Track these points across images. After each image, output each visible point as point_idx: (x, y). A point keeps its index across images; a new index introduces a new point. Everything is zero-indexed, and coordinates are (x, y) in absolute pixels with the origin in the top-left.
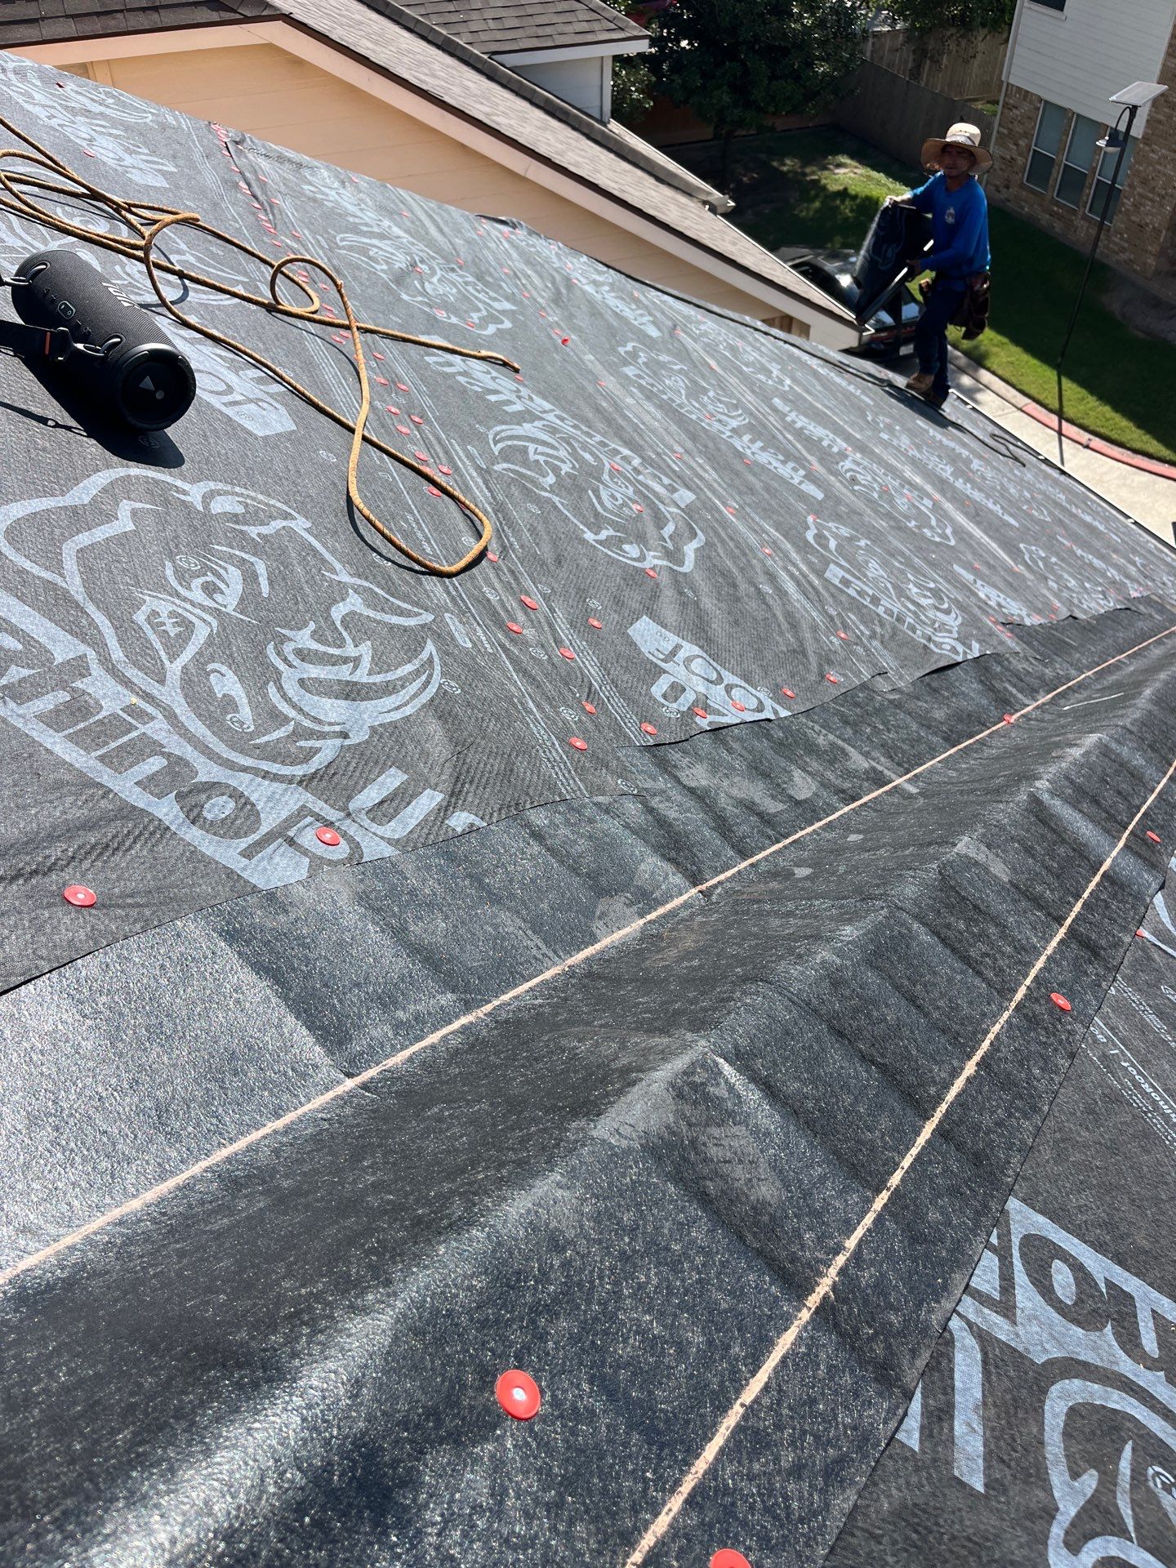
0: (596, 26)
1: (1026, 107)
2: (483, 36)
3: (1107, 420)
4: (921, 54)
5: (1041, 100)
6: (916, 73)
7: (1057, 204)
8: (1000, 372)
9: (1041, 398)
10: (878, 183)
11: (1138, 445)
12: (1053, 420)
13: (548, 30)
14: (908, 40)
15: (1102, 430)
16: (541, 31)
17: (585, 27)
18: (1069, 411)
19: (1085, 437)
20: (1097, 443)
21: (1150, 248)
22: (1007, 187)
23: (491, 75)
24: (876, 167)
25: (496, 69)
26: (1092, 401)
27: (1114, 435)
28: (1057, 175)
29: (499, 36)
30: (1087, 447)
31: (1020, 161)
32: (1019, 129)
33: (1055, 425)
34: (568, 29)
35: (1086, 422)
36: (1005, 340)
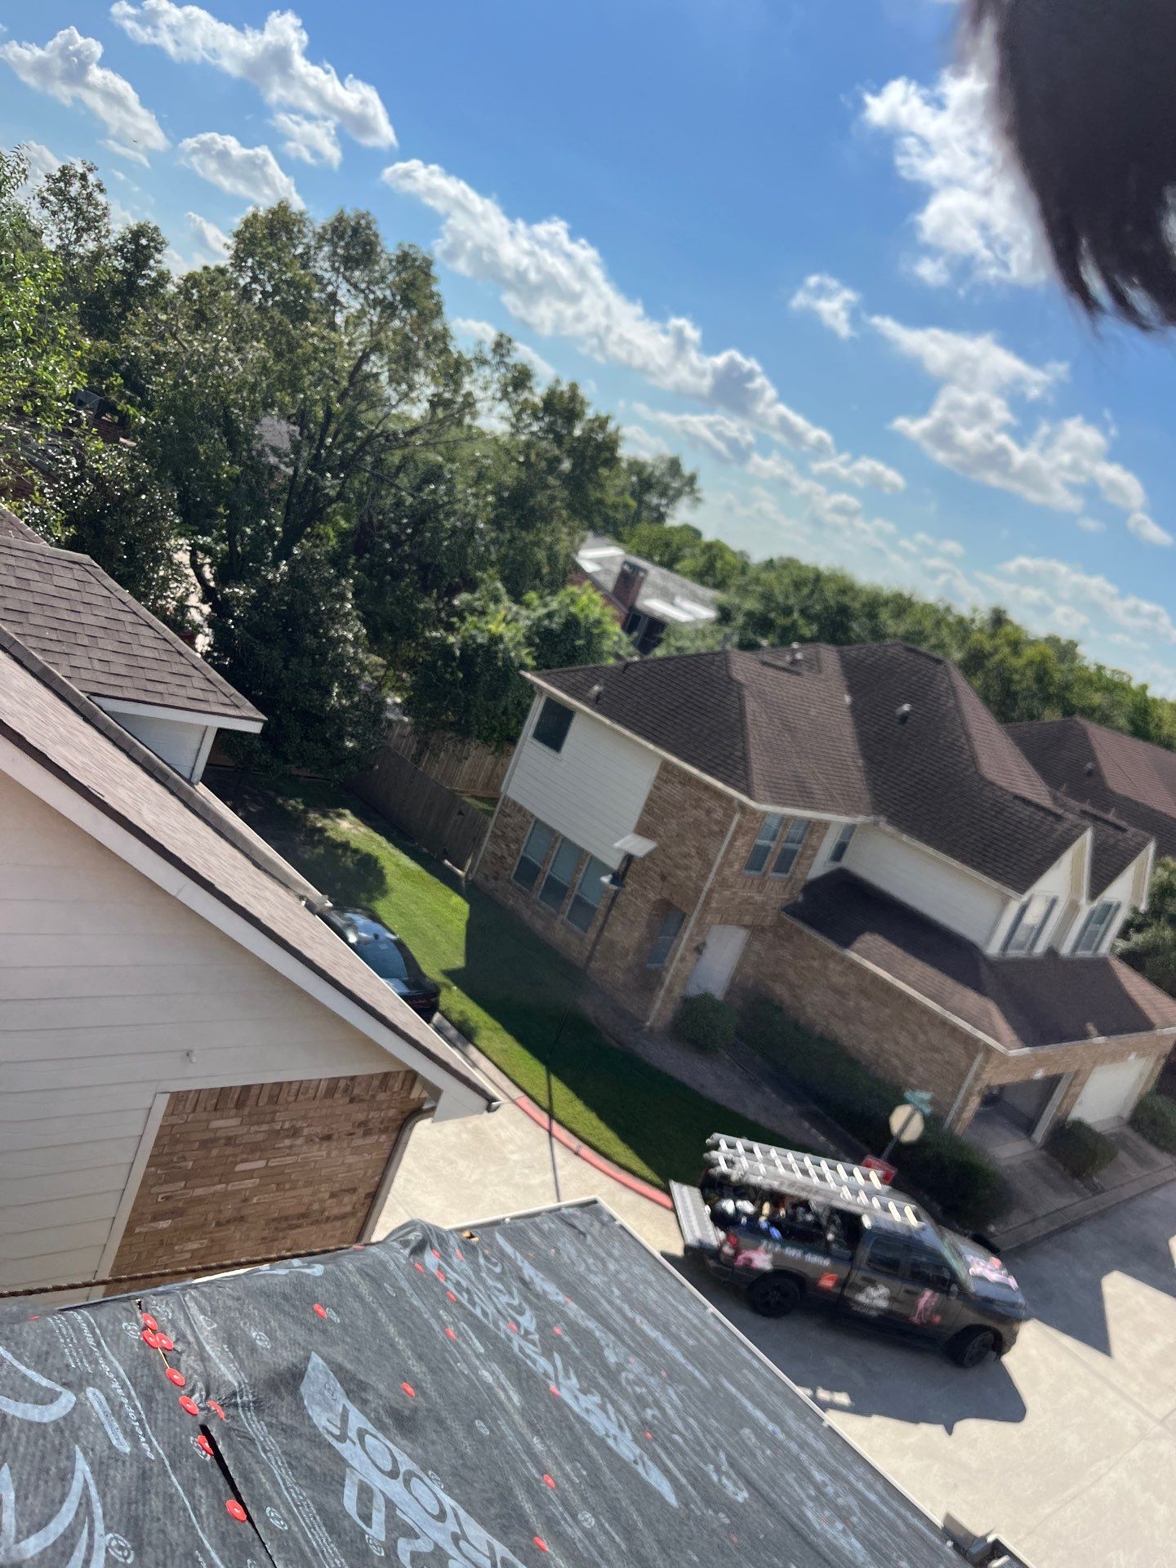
0: (211, 697)
1: (518, 819)
2: (84, 674)
3: (595, 1128)
4: (424, 744)
5: (532, 816)
6: (417, 758)
7: (539, 904)
8: (495, 1059)
9: (533, 1092)
10: (380, 845)
11: (623, 1160)
12: (544, 1118)
13: (160, 688)
14: (415, 732)
15: (592, 1140)
16: (150, 686)
17: (200, 695)
18: (559, 1112)
19: (575, 1143)
20: (586, 1151)
21: (618, 963)
22: (496, 879)
23: (89, 718)
24: (376, 829)
25: (96, 714)
26: (579, 1106)
27: (603, 1148)
28: (541, 882)
29: (103, 678)
30: (577, 1154)
31: (509, 860)
32: (511, 834)
33: (546, 1125)
34: (182, 692)
35: (574, 1126)
36: (498, 1026)
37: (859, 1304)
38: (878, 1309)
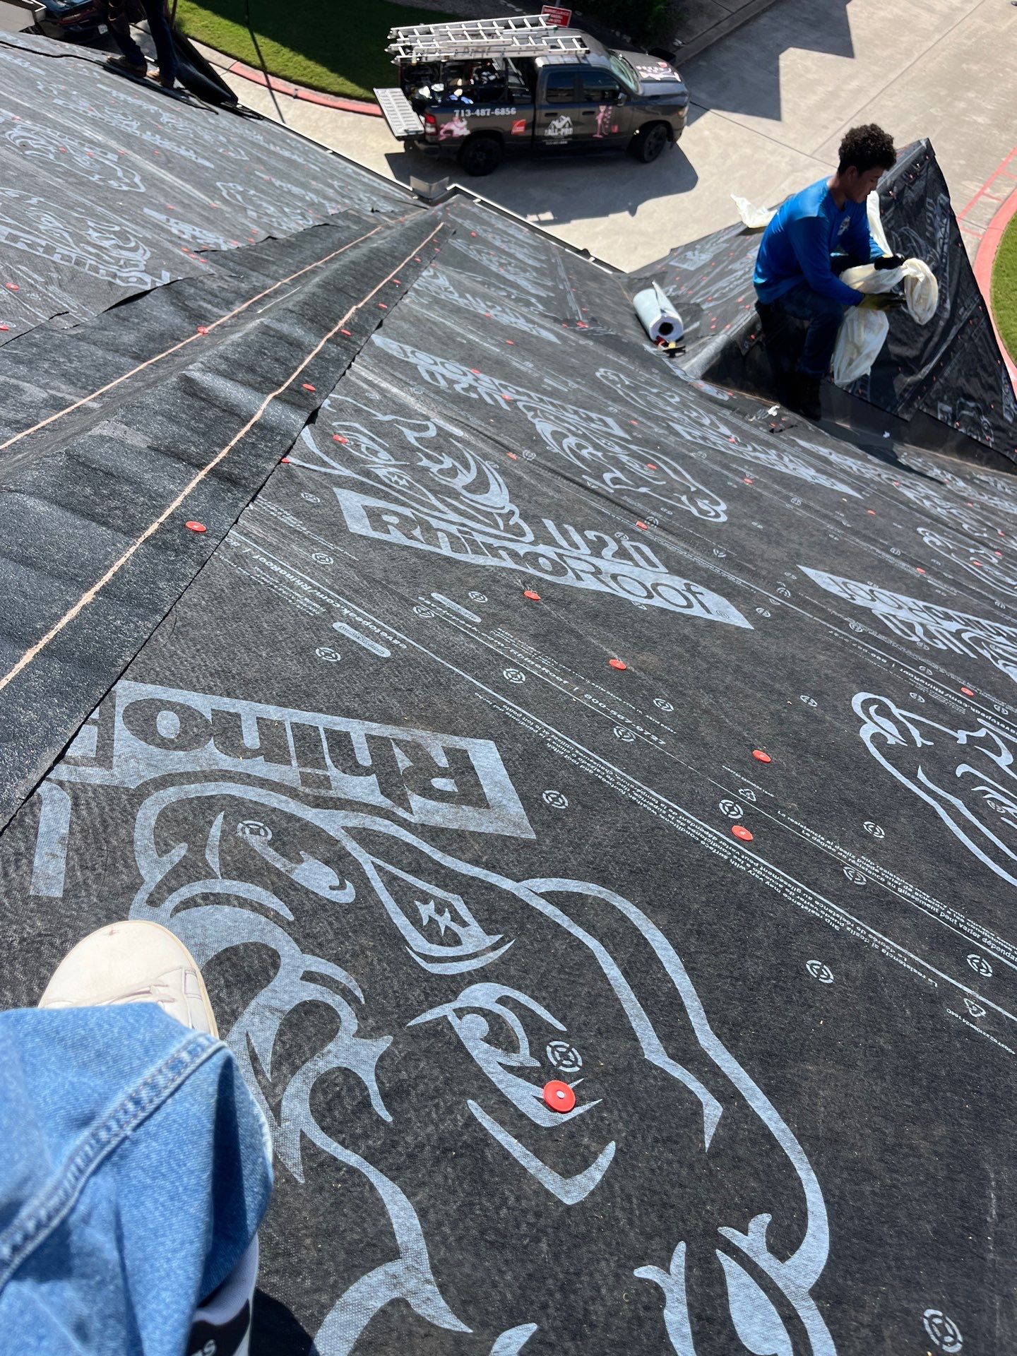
3: (305, 69)
8: (199, 37)
12: (260, 76)
19: (291, 88)
20: (303, 91)
26: (286, 53)
30: (296, 97)
33: (264, 80)
35: (287, 73)
37: (550, 137)
38: (566, 137)
